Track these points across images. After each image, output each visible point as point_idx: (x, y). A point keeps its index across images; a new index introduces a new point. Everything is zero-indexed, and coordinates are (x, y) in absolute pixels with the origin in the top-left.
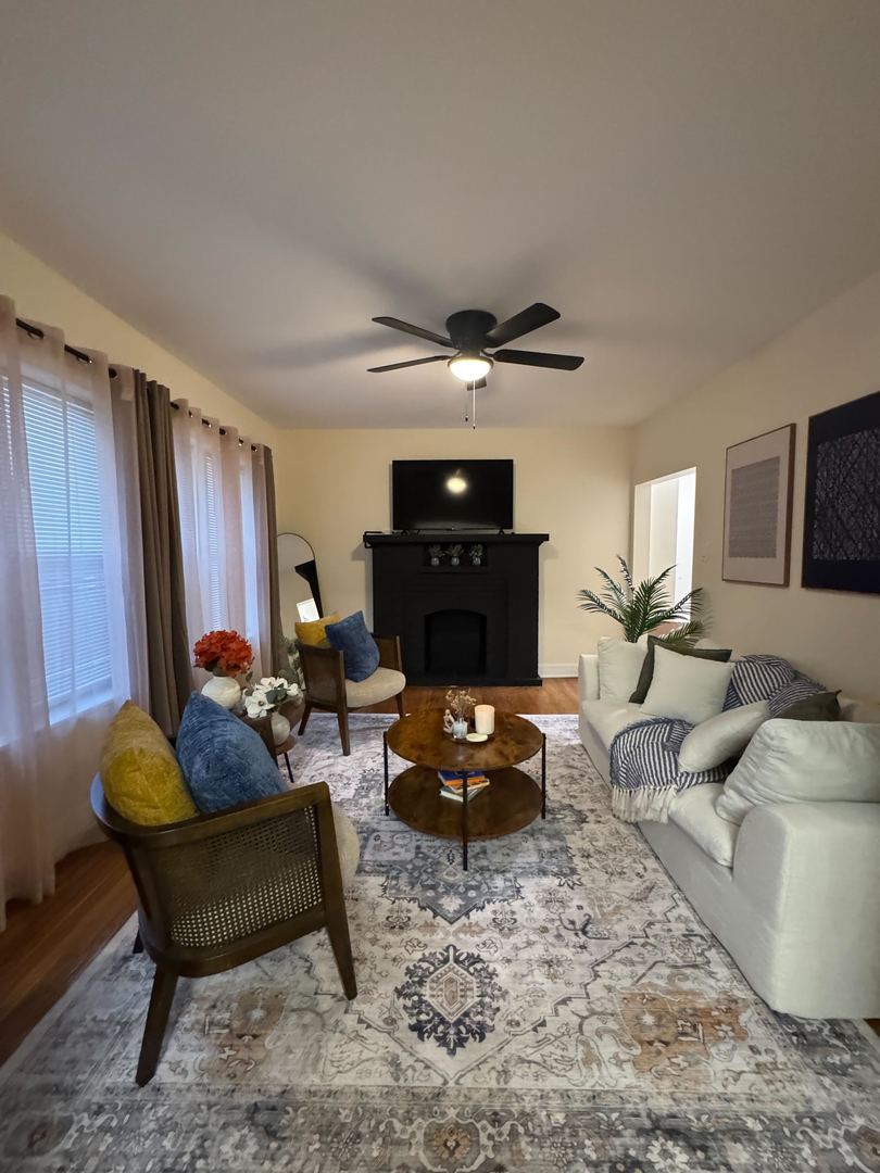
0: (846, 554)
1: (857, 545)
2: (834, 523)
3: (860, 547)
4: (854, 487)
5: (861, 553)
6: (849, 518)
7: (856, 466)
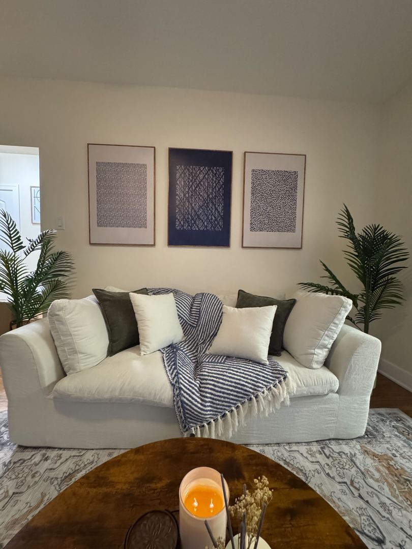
0: (198, 227)
1: (204, 223)
2: (190, 210)
3: (206, 224)
4: (201, 193)
5: (206, 227)
6: (199, 209)
7: (202, 183)
